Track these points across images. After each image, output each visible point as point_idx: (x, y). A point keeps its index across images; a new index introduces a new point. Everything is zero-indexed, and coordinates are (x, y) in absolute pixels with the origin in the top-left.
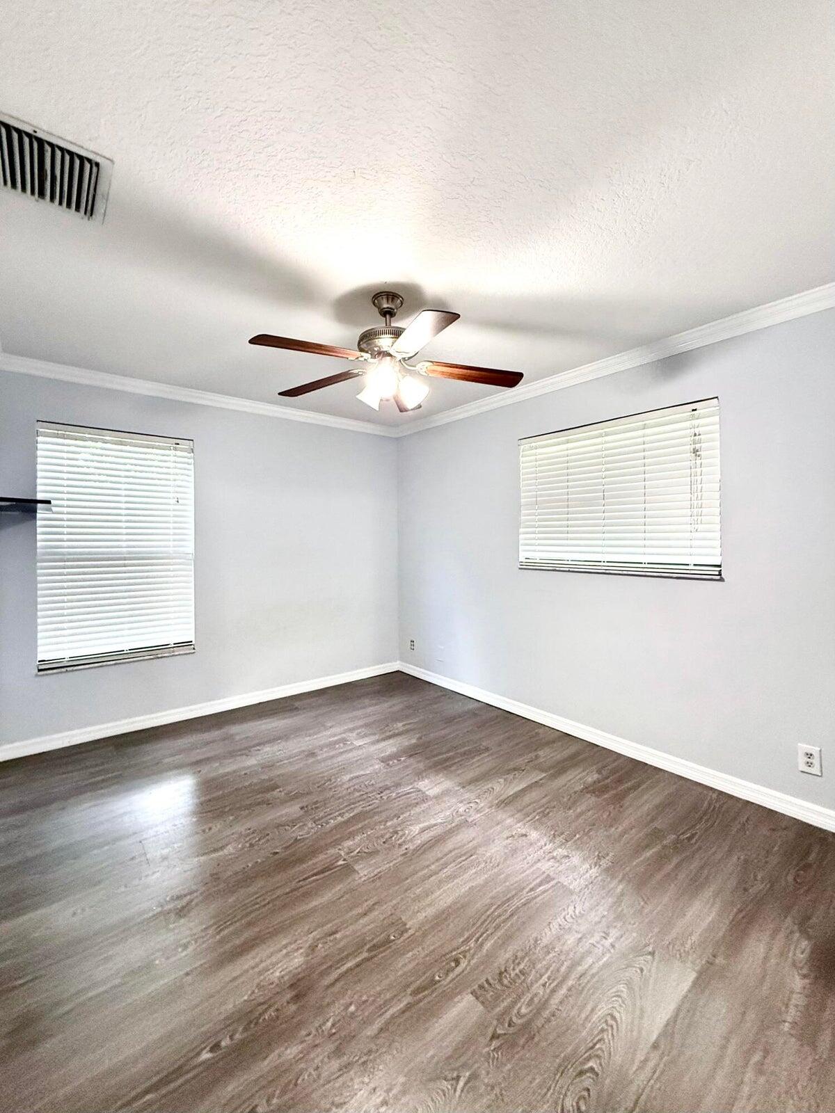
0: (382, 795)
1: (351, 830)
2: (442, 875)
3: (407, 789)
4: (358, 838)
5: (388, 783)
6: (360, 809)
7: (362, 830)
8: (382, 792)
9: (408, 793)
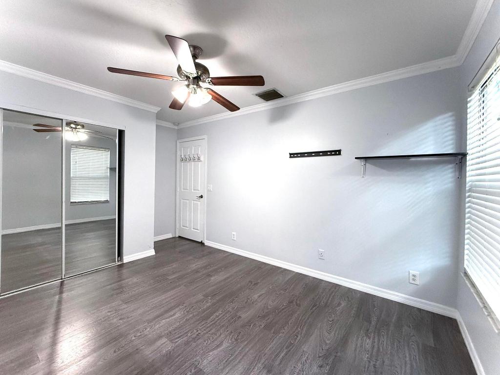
0: (197, 333)
1: (210, 310)
2: (169, 299)
3: (180, 341)
4: (205, 307)
5: (194, 344)
6: (208, 321)
7: (204, 311)
8: (198, 335)
9: (179, 337)
